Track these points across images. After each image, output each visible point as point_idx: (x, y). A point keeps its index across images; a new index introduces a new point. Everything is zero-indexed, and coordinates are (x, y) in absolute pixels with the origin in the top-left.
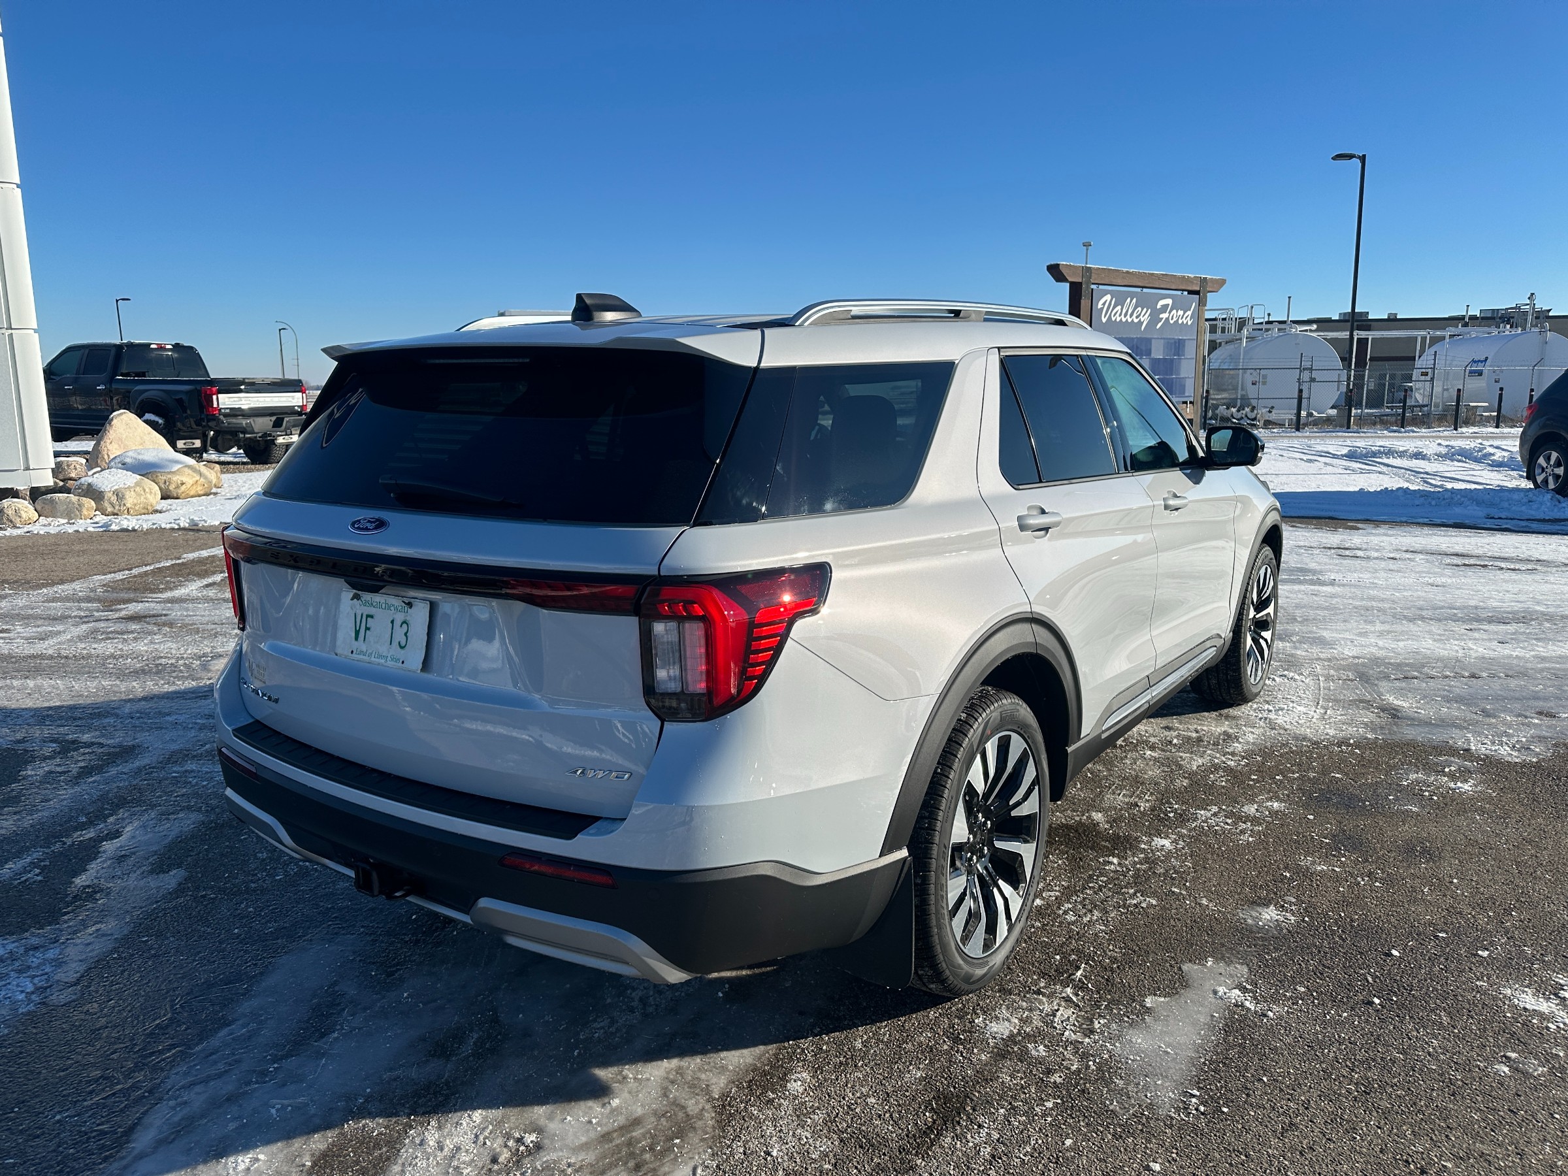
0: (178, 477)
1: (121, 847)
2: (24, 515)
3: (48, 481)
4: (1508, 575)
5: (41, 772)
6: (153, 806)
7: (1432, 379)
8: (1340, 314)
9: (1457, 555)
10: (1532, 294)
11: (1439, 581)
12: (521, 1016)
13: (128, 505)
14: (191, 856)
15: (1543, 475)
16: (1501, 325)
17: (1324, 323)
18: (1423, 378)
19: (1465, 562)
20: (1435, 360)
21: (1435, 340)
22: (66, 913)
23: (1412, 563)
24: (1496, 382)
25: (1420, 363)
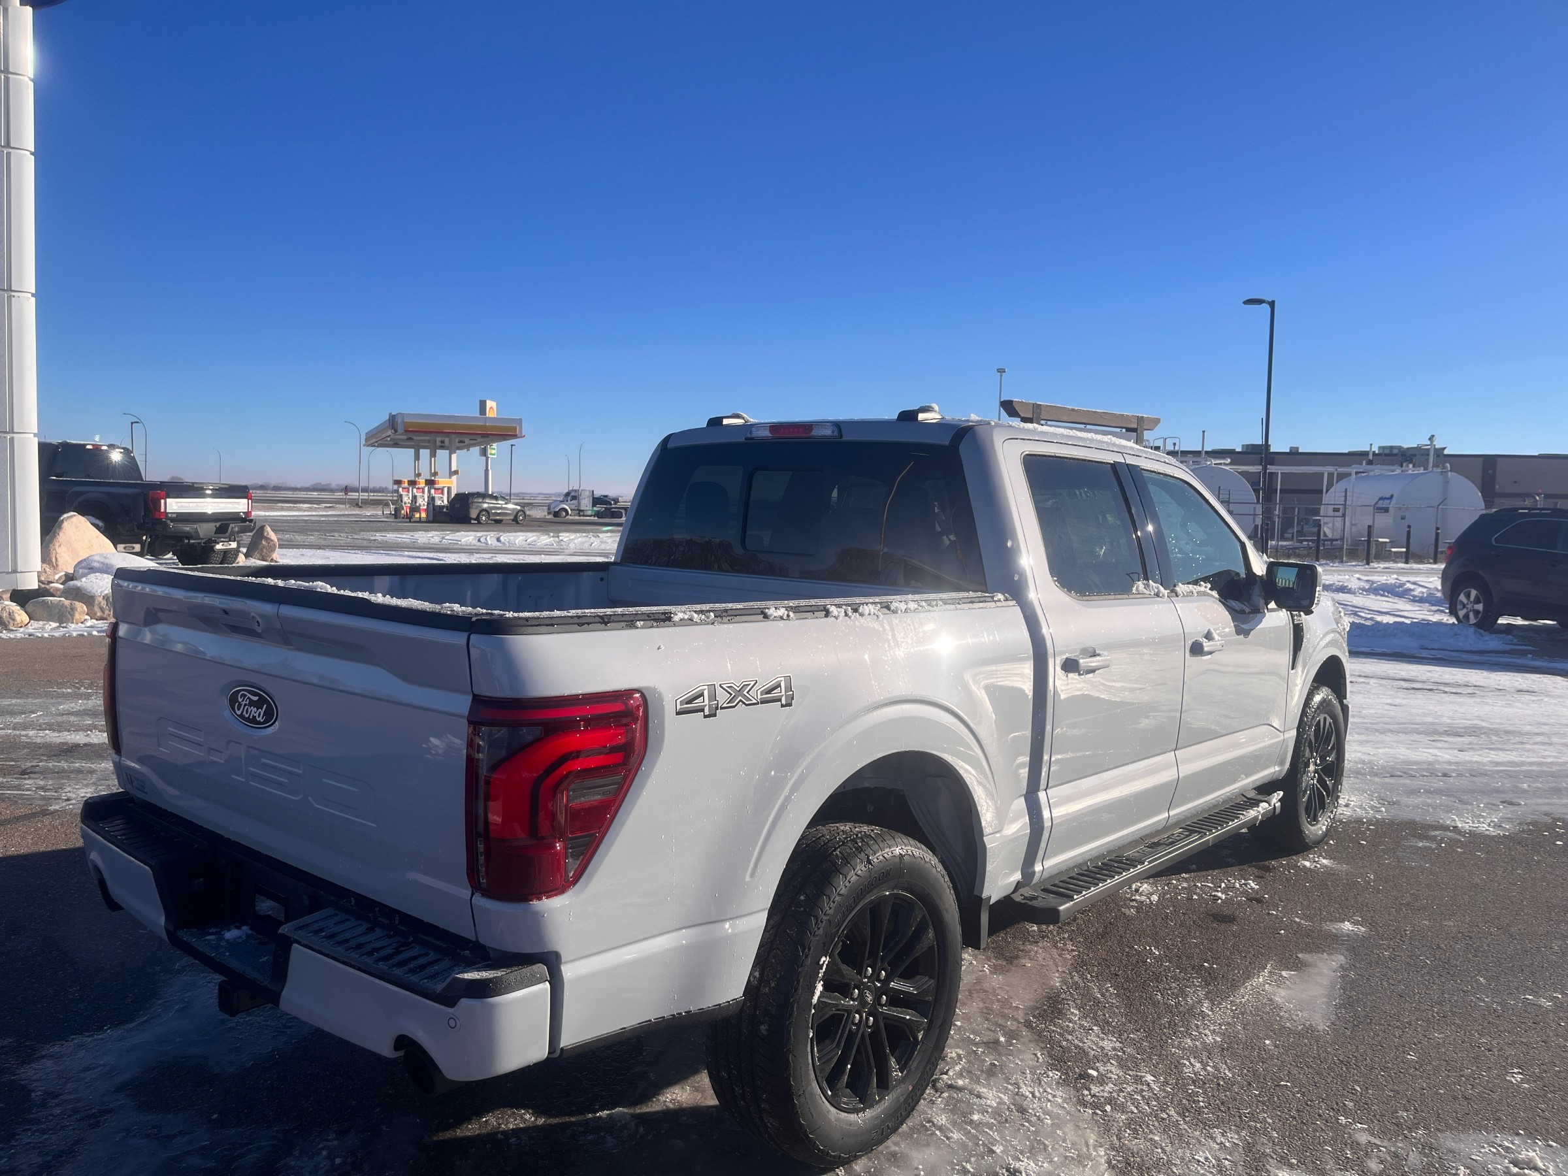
2: (18, 618)
3: (33, 584)
7: (1344, 515)
8: (1243, 446)
10: (1432, 434)
15: (1465, 611)
16: (1405, 463)
17: (1233, 456)
20: (1344, 496)
21: (1342, 477)
25: (1327, 498)
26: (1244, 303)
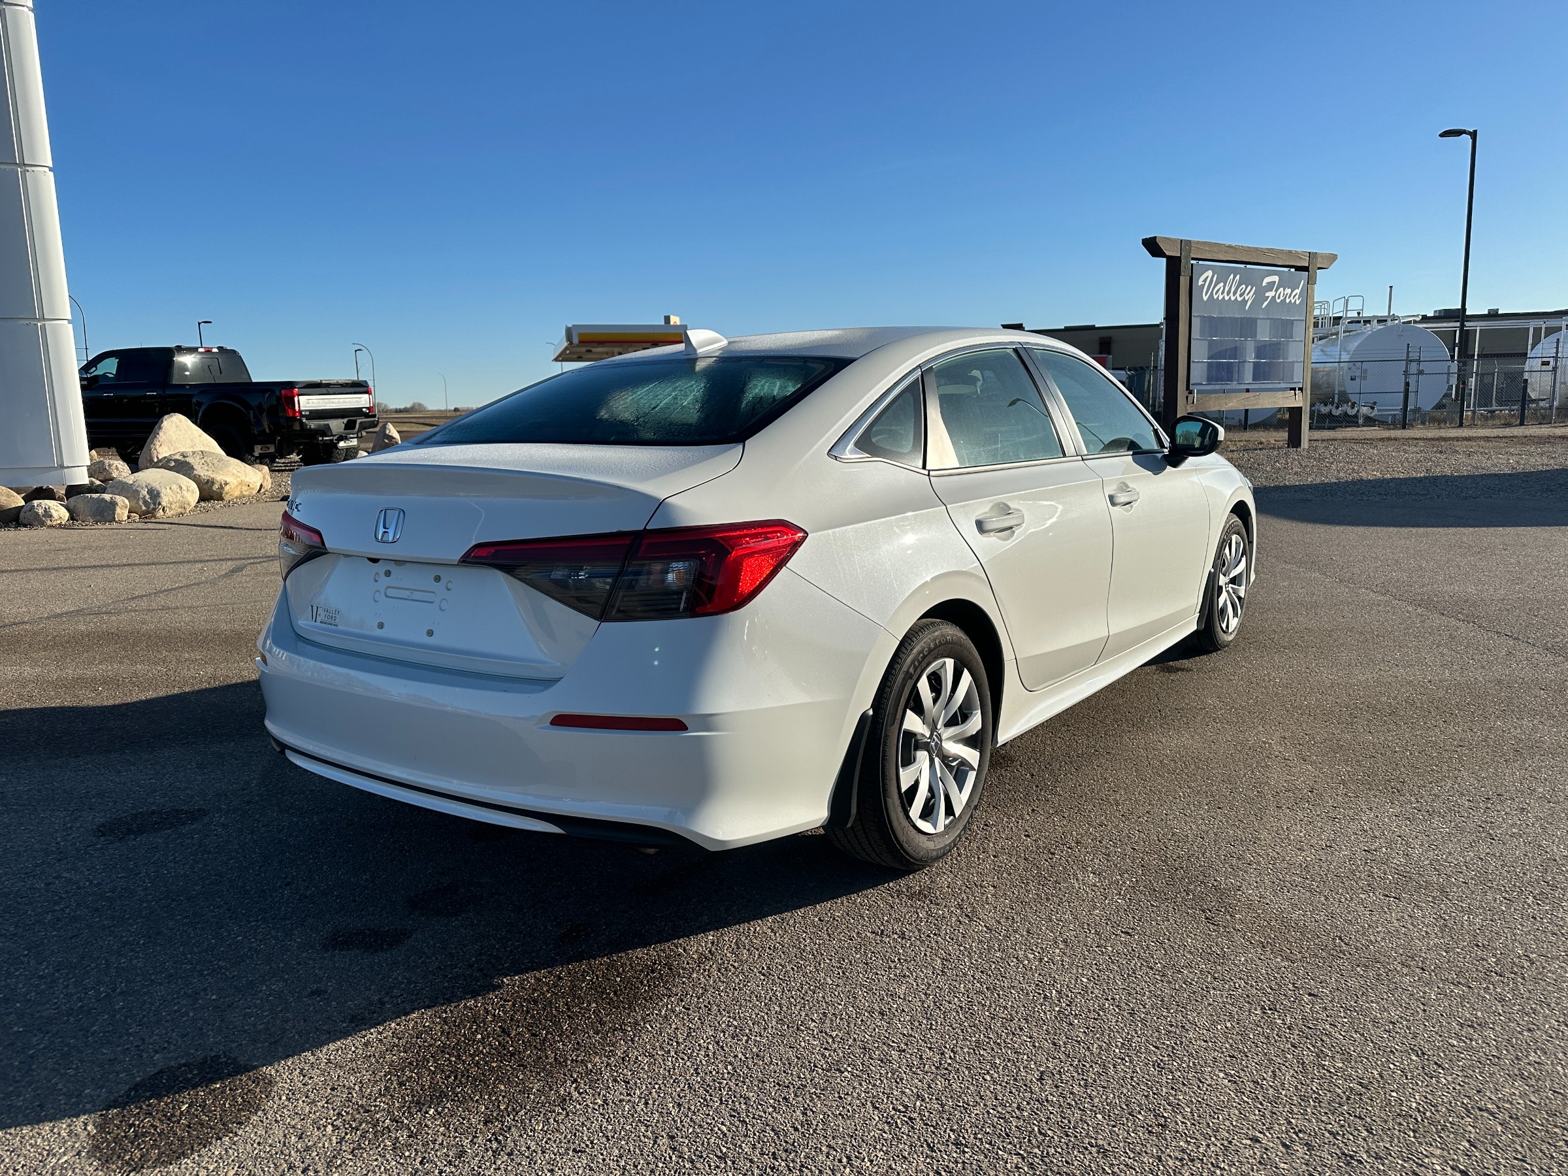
0: (221, 477)
2: (55, 514)
3: (84, 480)
7: (1555, 369)
8: (1435, 311)
13: (164, 504)
18: (1545, 368)
20: (1557, 348)
26: (1441, 135)
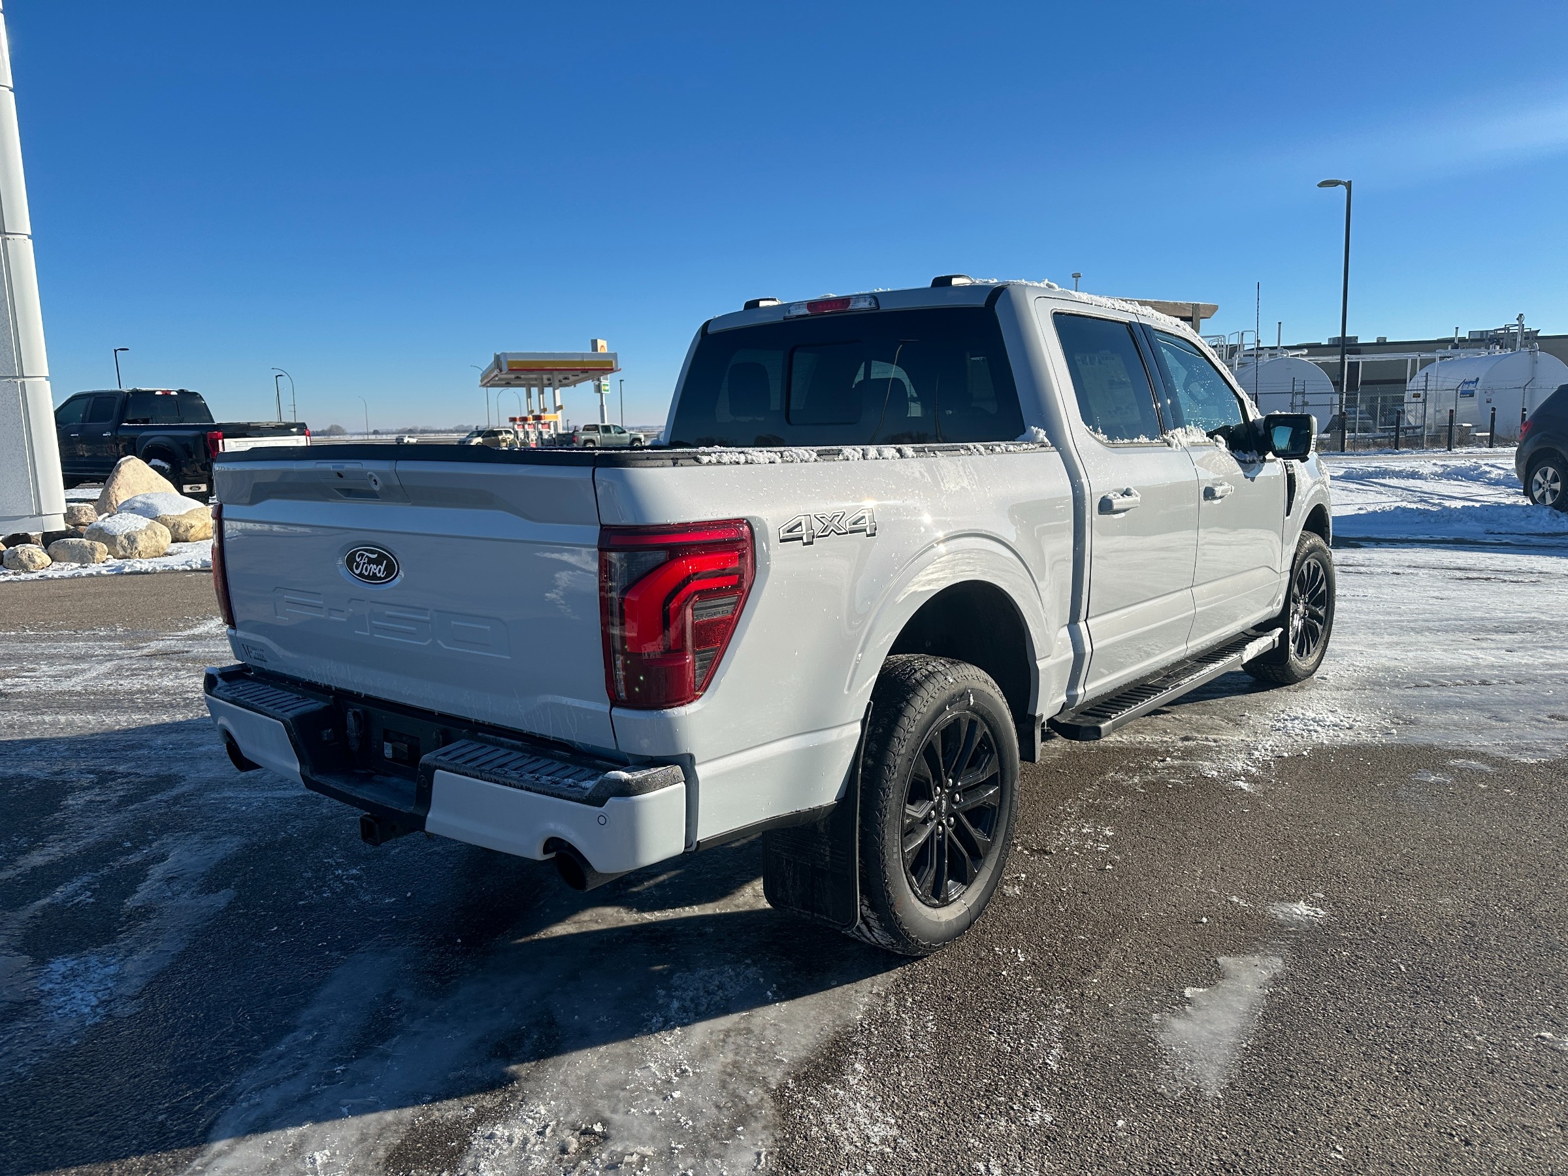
0: (187, 520)
1: (168, 869)
2: (38, 560)
3: (60, 525)
4: (1511, 587)
5: (81, 801)
6: (196, 831)
7: (1425, 401)
8: (1330, 339)
9: (1459, 569)
10: (1521, 315)
11: (1446, 594)
12: (576, 1017)
13: (140, 548)
14: (237, 876)
15: (1541, 490)
16: (1491, 346)
17: (1314, 349)
18: (1414, 400)
19: (1467, 576)
20: (1426, 381)
21: (1425, 363)
22: (121, 932)
23: (1416, 578)
24: (1488, 402)
25: (1409, 386)
26: (1320, 185)
